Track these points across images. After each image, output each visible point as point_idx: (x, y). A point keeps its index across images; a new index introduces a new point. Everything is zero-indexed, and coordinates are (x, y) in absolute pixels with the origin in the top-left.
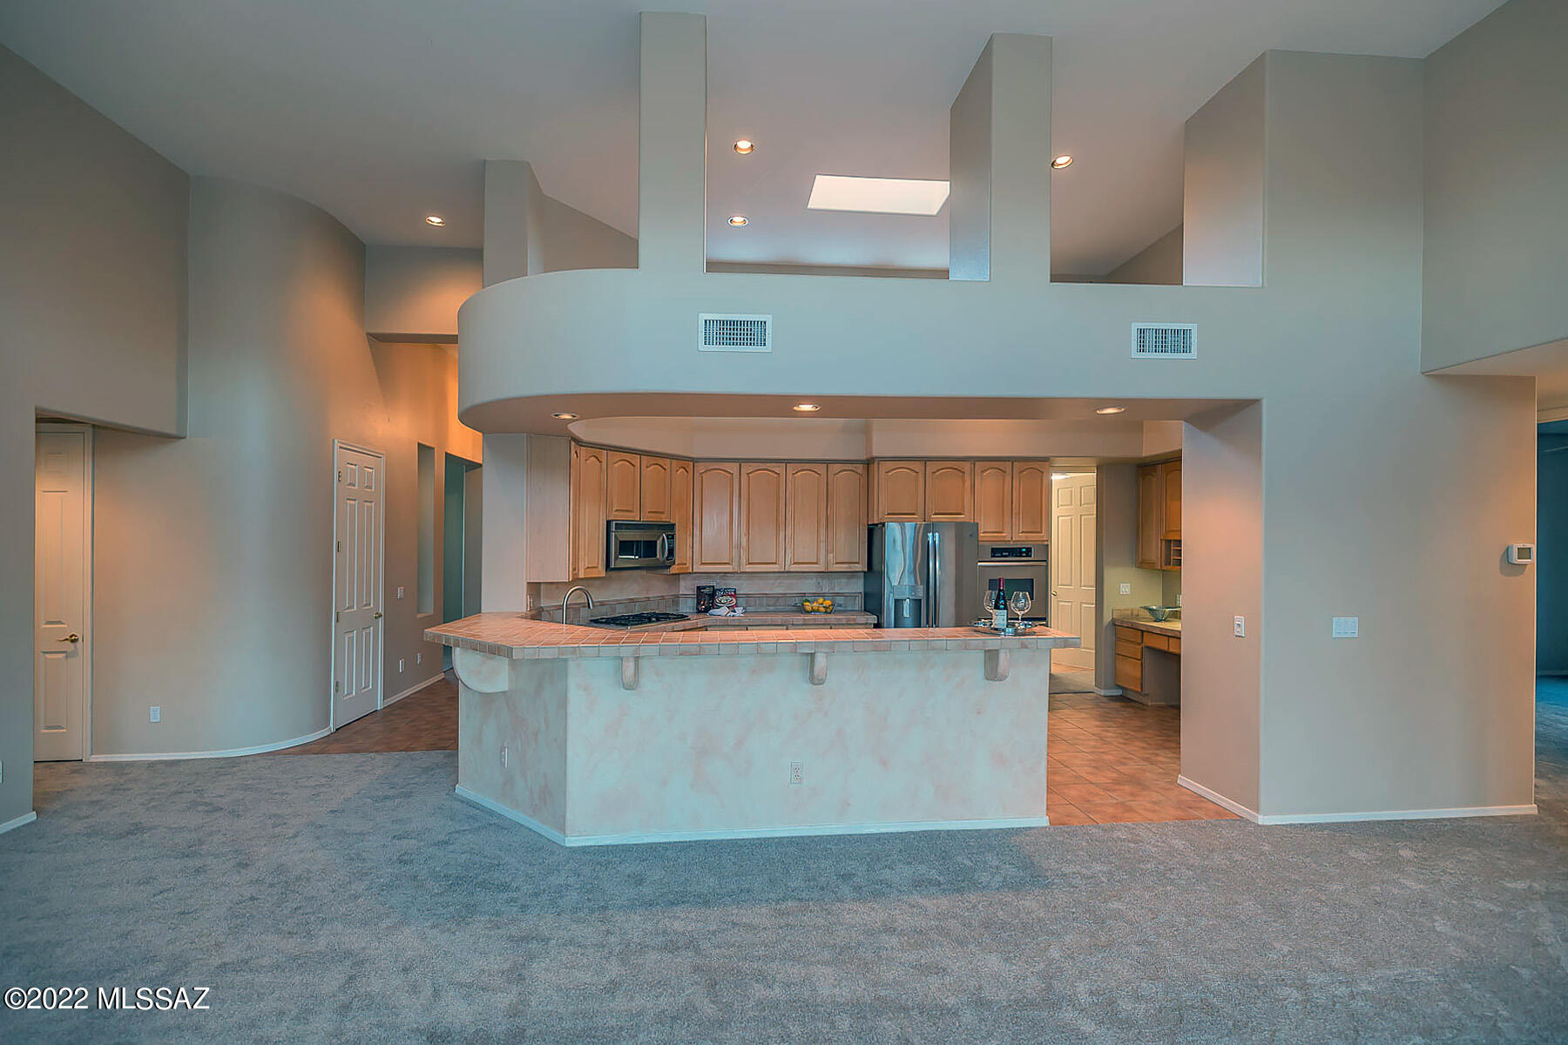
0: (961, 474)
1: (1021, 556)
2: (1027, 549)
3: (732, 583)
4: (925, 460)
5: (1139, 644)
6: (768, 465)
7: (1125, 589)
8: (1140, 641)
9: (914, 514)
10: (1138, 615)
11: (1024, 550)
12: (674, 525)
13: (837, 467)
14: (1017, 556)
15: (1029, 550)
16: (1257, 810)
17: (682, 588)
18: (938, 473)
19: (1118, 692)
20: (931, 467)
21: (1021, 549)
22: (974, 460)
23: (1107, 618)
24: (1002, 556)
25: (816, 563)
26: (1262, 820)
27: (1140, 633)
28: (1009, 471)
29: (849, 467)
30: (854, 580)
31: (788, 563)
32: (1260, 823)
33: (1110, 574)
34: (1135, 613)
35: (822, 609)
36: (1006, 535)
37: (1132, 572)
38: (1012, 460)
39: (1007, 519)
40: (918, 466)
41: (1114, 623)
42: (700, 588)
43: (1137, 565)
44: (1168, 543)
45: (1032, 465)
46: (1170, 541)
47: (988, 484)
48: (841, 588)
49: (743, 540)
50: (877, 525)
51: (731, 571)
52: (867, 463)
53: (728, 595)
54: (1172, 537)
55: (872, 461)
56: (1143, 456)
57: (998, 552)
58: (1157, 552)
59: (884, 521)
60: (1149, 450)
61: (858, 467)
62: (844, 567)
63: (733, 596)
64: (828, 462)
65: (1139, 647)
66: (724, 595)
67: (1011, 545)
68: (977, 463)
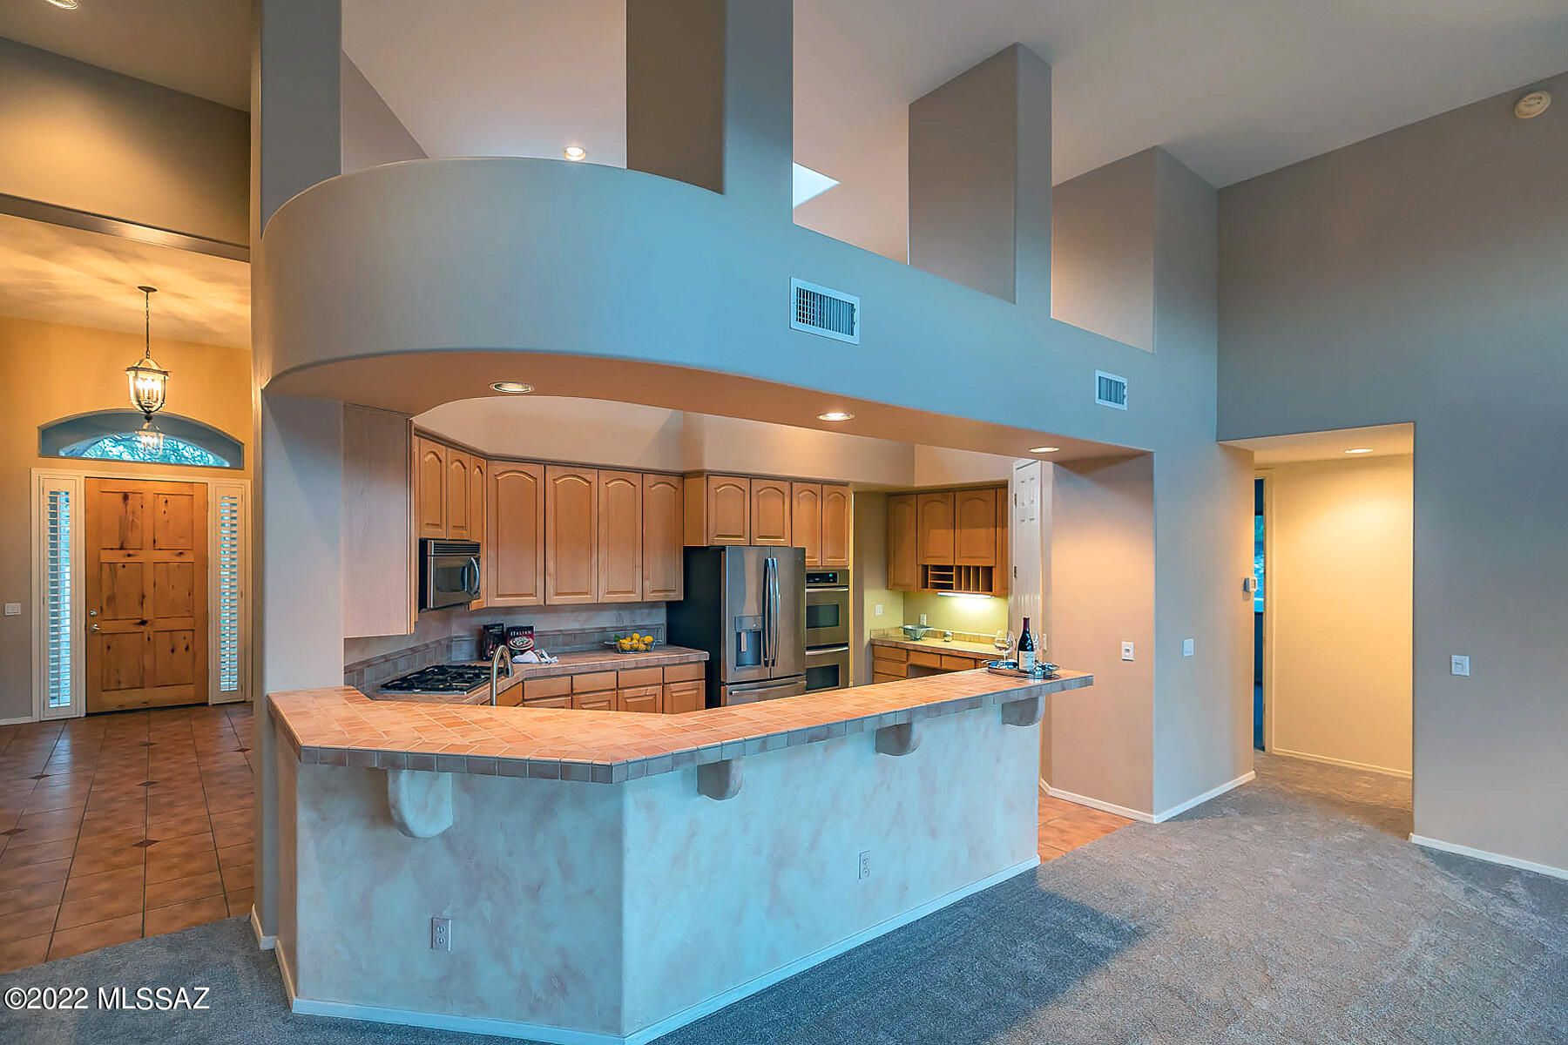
0: (781, 494)
1: (829, 582)
2: (833, 574)
4: (751, 477)
5: (903, 662)
6: (578, 471)
7: (879, 609)
8: (904, 660)
9: (740, 537)
10: (888, 635)
11: (831, 575)
12: (478, 545)
13: (653, 479)
14: (826, 582)
16: (1151, 811)
17: (454, 628)
18: (762, 493)
20: (757, 484)
21: (829, 574)
22: (792, 481)
23: (867, 639)
24: (815, 582)
25: (632, 592)
26: (1157, 819)
27: (905, 652)
28: (819, 494)
29: (665, 479)
30: (655, 613)
31: (600, 593)
32: (1155, 823)
33: (868, 596)
34: (886, 632)
35: (642, 647)
36: (817, 560)
37: (884, 595)
38: (823, 483)
39: (818, 543)
40: (744, 483)
41: (872, 644)
42: (487, 628)
43: (887, 588)
44: (926, 568)
45: (836, 488)
46: (927, 566)
47: (804, 509)
48: (643, 620)
49: (551, 565)
50: (708, 547)
51: (536, 604)
52: (683, 476)
53: (524, 635)
54: (930, 562)
55: (699, 474)
56: (916, 485)
57: (811, 577)
58: (912, 575)
59: (716, 544)
60: (922, 481)
61: (674, 480)
62: (660, 597)
63: (531, 636)
64: (643, 472)
65: (904, 666)
66: (519, 636)
67: (821, 570)
68: (794, 484)
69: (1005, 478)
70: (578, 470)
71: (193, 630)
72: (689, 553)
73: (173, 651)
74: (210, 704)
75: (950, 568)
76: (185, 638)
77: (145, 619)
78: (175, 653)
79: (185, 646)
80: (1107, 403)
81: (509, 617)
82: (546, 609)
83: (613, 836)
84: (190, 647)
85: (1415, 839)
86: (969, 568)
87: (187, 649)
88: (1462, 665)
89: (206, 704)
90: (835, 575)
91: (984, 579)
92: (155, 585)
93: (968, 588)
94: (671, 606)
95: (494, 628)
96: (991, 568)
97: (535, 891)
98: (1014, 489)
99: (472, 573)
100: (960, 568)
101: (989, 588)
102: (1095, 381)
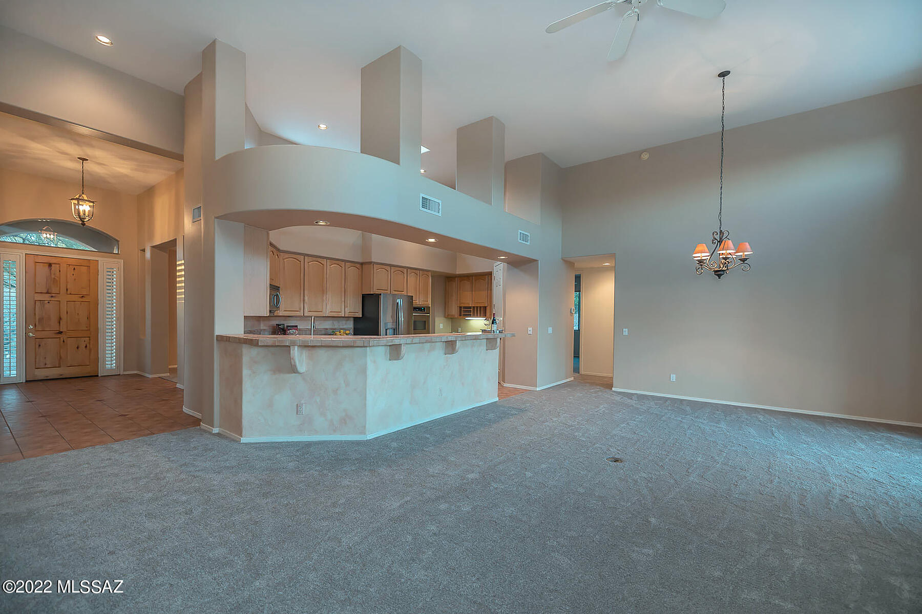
3: (292, 323)
4: (391, 266)
6: (319, 260)
9: (386, 290)
12: (281, 287)
13: (349, 265)
14: (421, 311)
16: (536, 387)
17: (262, 325)
18: (395, 272)
20: (393, 269)
21: (422, 308)
22: (408, 268)
24: (416, 311)
25: (340, 312)
28: (418, 274)
30: (348, 322)
31: (327, 311)
32: (538, 390)
36: (417, 302)
38: (420, 270)
39: (418, 295)
40: (388, 269)
42: (278, 325)
43: (445, 317)
44: (461, 307)
45: (426, 273)
47: (412, 279)
48: (343, 326)
49: (306, 298)
50: (373, 294)
51: (299, 315)
52: (362, 264)
53: (293, 329)
54: (462, 305)
55: (370, 263)
56: (457, 273)
57: (415, 308)
58: (454, 311)
59: (376, 293)
60: (460, 271)
61: (358, 266)
62: (352, 315)
63: (297, 329)
64: (345, 261)
67: (419, 306)
68: (409, 270)
69: (491, 271)
71: (89, 337)
72: (364, 297)
73: (78, 348)
74: (99, 375)
75: (470, 308)
76: (85, 341)
77: (61, 331)
78: (79, 349)
79: (85, 345)
80: (523, 242)
81: (286, 322)
82: (304, 318)
83: (363, 371)
84: (88, 346)
85: (613, 389)
86: (477, 307)
87: (86, 347)
88: (626, 332)
89: (98, 376)
90: (424, 309)
91: (483, 311)
92: (67, 313)
93: (477, 316)
94: (356, 319)
95: (281, 325)
96: (486, 307)
97: (335, 392)
98: (495, 274)
99: (278, 299)
100: (474, 307)
101: (485, 315)
102: (518, 234)
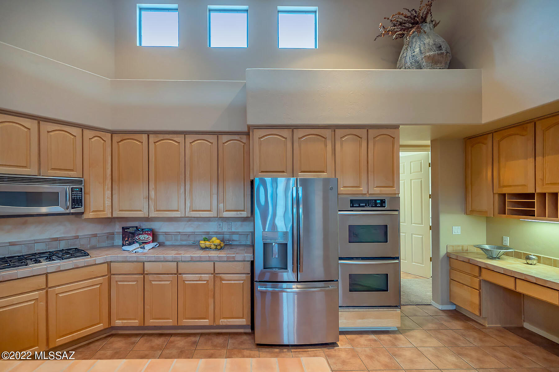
0: (323, 139)
1: (376, 206)
2: (381, 200)
3: (155, 224)
4: (293, 128)
5: (476, 277)
7: (457, 230)
8: (477, 275)
10: (467, 250)
11: (378, 201)
13: (225, 138)
15: (383, 202)
17: (118, 227)
19: (452, 308)
20: (299, 133)
21: (376, 200)
23: (443, 252)
24: (360, 206)
25: (210, 211)
27: (477, 269)
28: (364, 136)
29: (236, 137)
30: (246, 223)
31: (188, 209)
33: (445, 220)
34: (465, 248)
35: (213, 246)
36: (363, 189)
37: (462, 219)
38: (367, 127)
39: (364, 176)
40: (286, 133)
41: (448, 256)
43: (466, 213)
44: (502, 196)
46: (504, 195)
47: (348, 150)
51: (143, 216)
53: (146, 234)
54: (508, 191)
58: (489, 203)
61: (242, 138)
62: (232, 214)
63: (150, 234)
64: (218, 134)
65: (477, 280)
66: (143, 234)
67: (367, 197)
68: (337, 130)
70: (171, 135)
75: (530, 195)
95: (129, 229)
100: (543, 195)
